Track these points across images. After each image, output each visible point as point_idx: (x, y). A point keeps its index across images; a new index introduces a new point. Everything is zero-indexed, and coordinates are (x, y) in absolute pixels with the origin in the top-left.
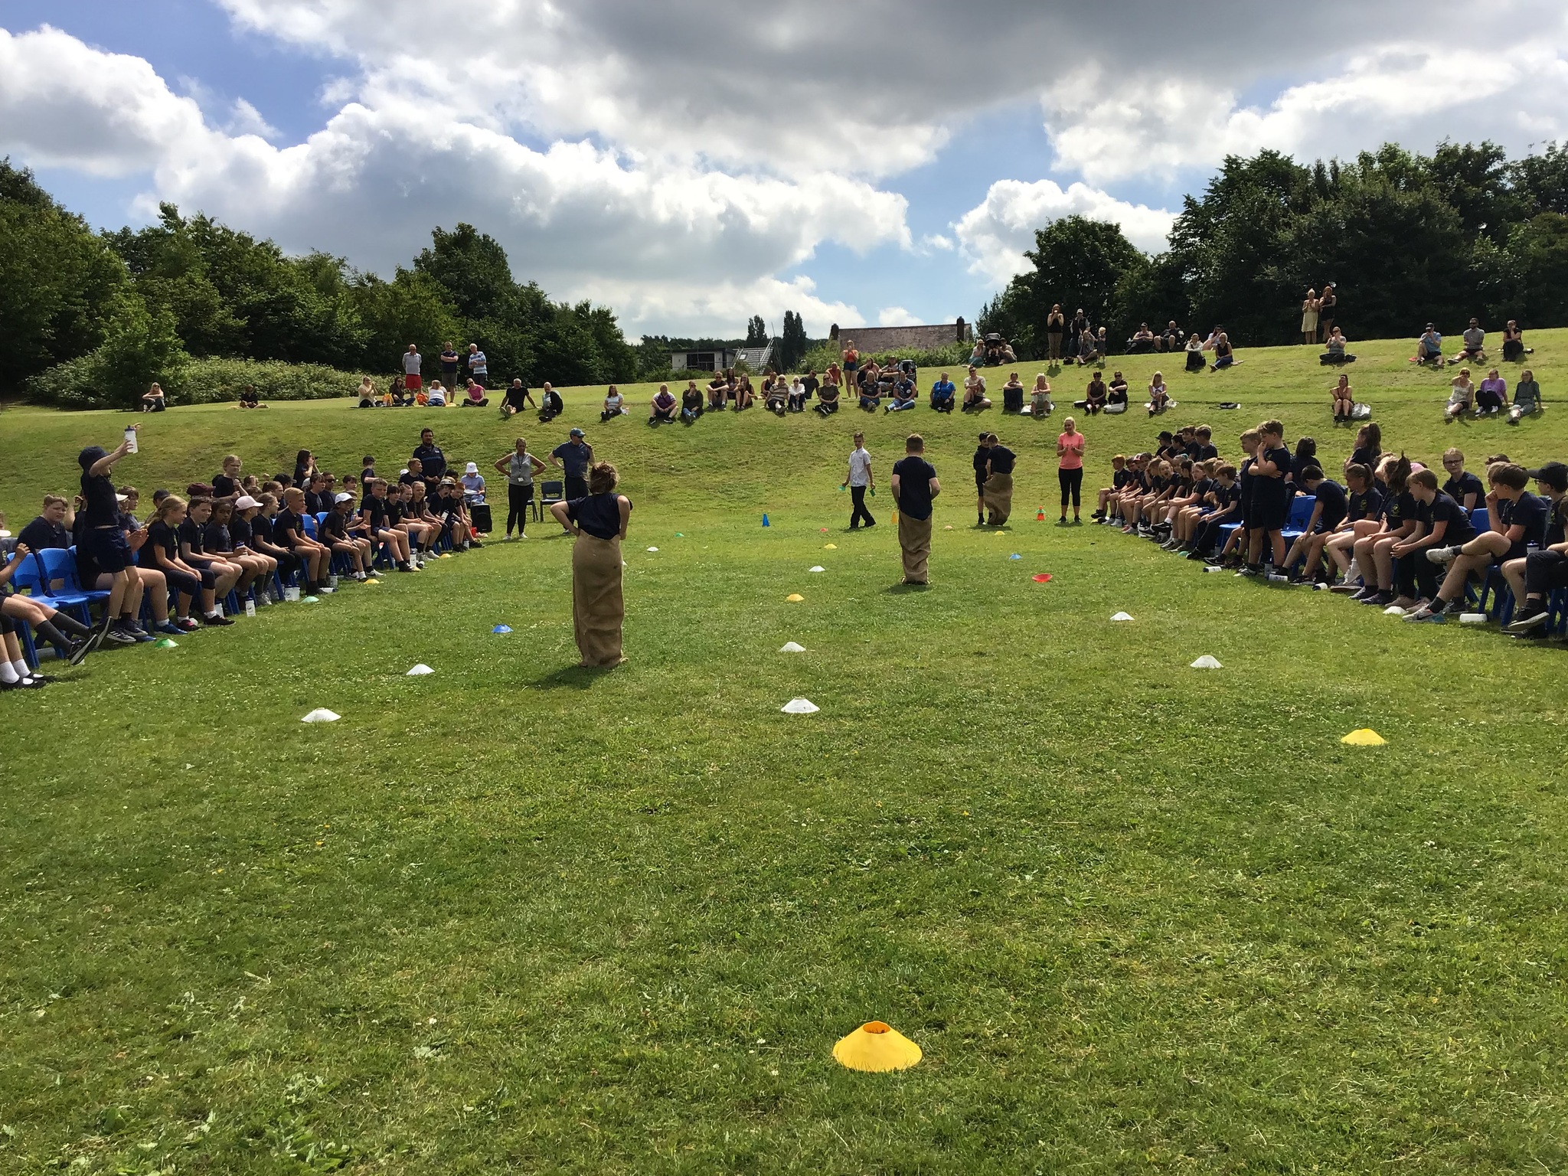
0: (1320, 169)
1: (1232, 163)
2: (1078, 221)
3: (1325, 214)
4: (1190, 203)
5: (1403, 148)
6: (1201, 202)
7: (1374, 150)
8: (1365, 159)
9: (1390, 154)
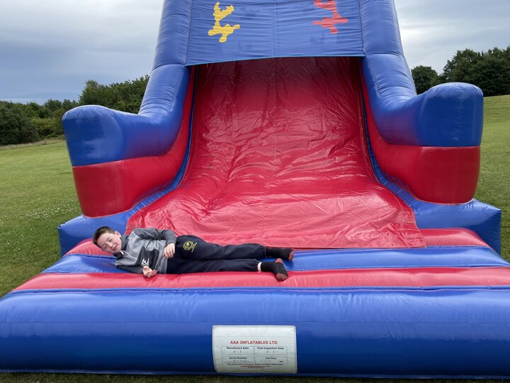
0: (479, 53)
1: (459, 52)
2: (421, 66)
3: (480, 65)
4: (449, 61)
5: (499, 48)
6: (451, 61)
7: (492, 49)
8: (490, 51)
9: (496, 50)
